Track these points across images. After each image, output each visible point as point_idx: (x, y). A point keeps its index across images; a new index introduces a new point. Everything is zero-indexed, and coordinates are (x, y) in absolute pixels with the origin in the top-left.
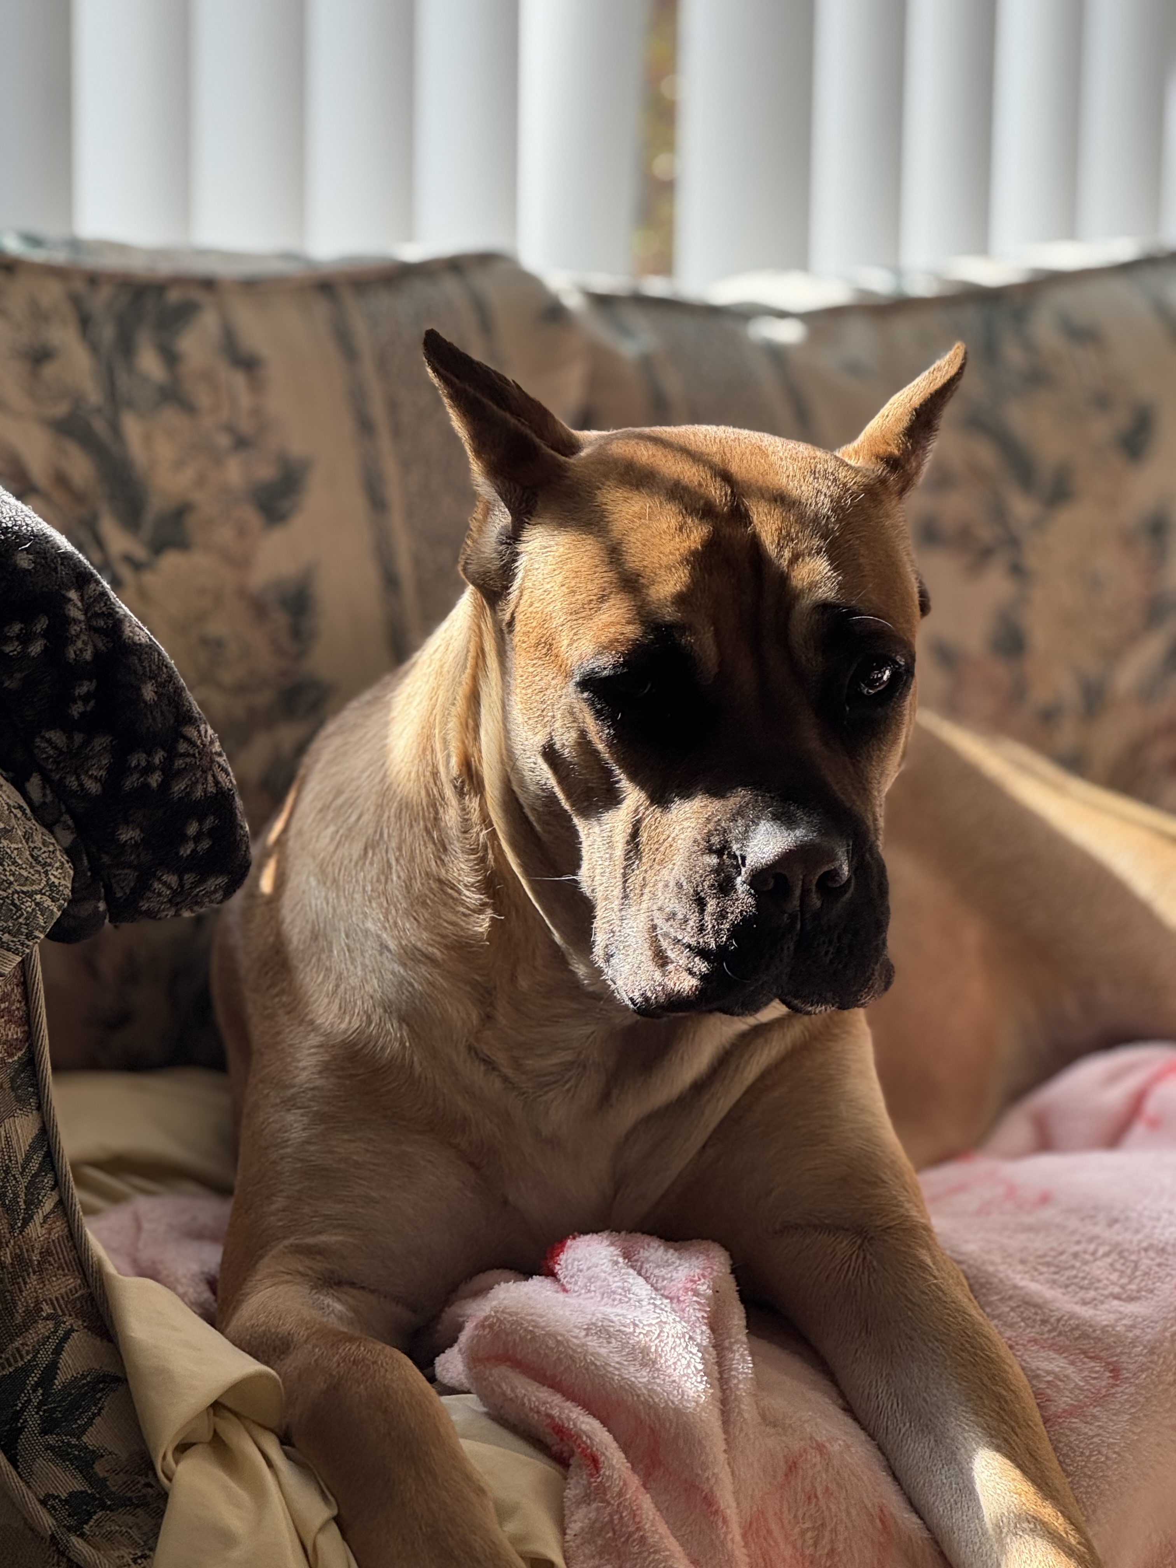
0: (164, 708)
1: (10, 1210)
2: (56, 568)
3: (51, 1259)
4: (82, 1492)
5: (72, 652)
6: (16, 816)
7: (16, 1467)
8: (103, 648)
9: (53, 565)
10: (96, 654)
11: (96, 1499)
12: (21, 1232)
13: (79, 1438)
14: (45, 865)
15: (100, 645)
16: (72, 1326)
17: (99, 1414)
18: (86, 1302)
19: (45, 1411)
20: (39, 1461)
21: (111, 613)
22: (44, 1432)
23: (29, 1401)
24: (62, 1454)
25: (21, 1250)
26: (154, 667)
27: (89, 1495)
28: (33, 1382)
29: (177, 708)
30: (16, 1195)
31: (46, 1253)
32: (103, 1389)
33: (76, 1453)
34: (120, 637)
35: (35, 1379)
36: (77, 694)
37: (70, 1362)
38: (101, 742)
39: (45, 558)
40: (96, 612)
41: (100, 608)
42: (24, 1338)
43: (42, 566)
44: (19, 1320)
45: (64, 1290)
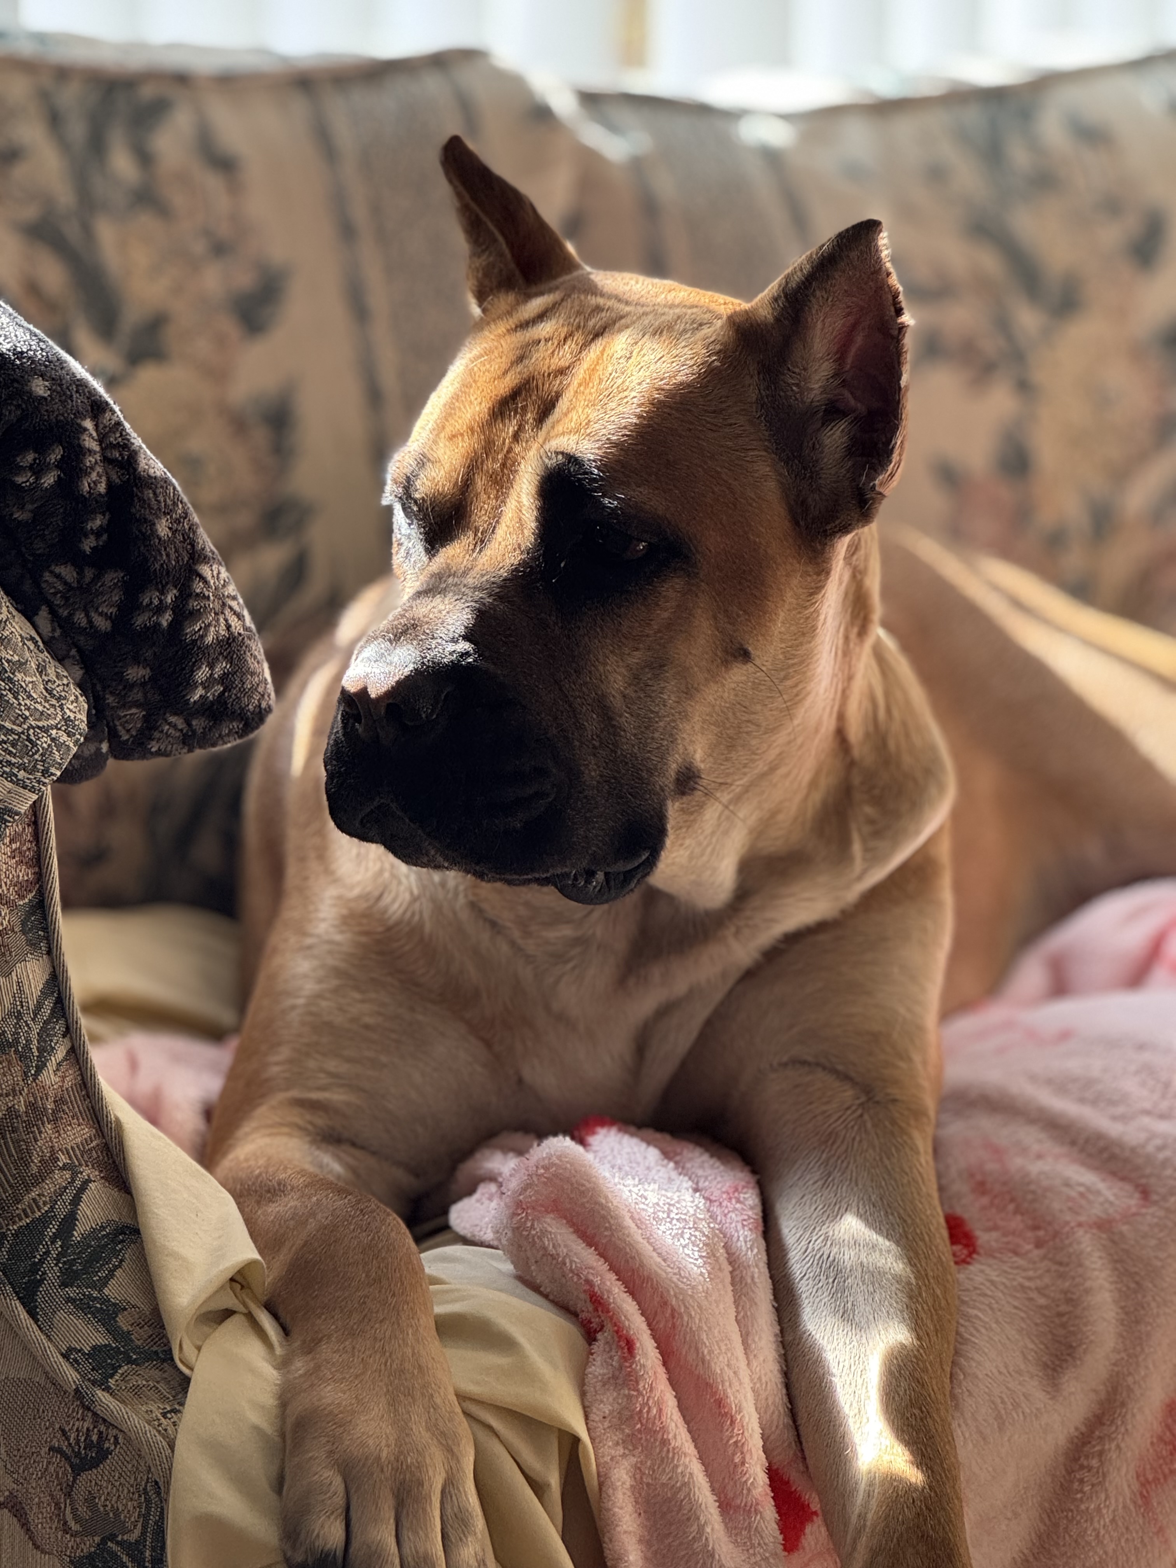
0: (178, 544)
1: (24, 1057)
2: (71, 396)
3: (65, 1107)
4: (106, 1346)
5: (86, 485)
6: (29, 648)
7: (36, 1321)
8: (117, 481)
9: (69, 393)
10: (110, 485)
11: (121, 1353)
12: (34, 1080)
13: (100, 1291)
14: (59, 699)
15: (114, 477)
16: (89, 1177)
17: (120, 1266)
18: (102, 1152)
19: (64, 1263)
20: (61, 1314)
21: (125, 445)
22: (64, 1285)
23: (47, 1253)
24: (83, 1306)
25: (35, 1099)
26: (169, 502)
27: (113, 1349)
28: (51, 1234)
29: (193, 546)
30: (29, 1041)
31: (59, 1101)
32: (123, 1241)
33: (98, 1306)
34: (135, 470)
35: (54, 1230)
36: (89, 527)
37: (88, 1213)
38: (112, 577)
39: (61, 385)
40: (111, 443)
41: (116, 439)
42: (40, 1189)
43: (58, 393)
44: (35, 1170)
45: (79, 1140)
